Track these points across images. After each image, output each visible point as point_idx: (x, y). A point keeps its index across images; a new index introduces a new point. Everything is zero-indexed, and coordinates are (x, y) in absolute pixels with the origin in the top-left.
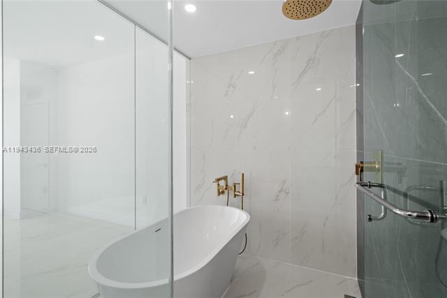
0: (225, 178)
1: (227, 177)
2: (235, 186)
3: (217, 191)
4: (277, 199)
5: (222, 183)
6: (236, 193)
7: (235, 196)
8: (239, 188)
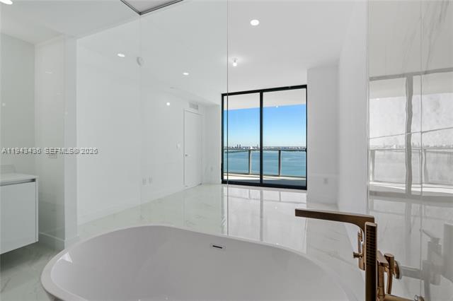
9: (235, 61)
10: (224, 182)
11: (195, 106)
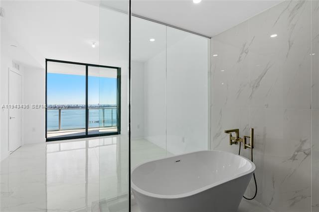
0: (237, 131)
1: (238, 130)
2: (245, 139)
3: (229, 141)
4: (294, 158)
5: (234, 135)
6: (246, 145)
7: (246, 147)
8: (249, 141)
9: (94, 44)
10: (48, 140)
11: (17, 66)
